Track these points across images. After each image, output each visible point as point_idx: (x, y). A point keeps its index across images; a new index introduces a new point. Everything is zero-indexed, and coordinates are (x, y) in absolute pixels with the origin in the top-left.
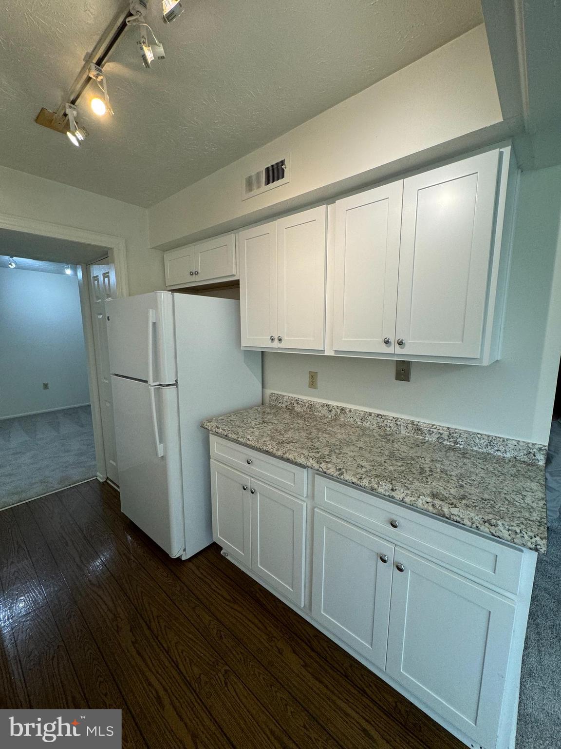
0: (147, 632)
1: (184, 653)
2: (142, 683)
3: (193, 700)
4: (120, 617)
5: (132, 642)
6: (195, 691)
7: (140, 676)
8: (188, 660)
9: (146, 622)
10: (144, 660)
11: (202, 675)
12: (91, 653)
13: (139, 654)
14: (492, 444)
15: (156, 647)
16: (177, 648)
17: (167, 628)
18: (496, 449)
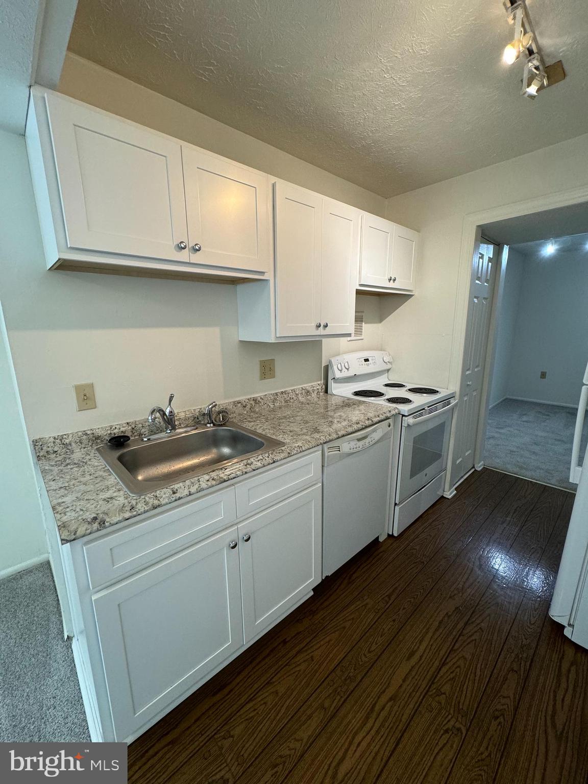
0: (461, 624)
1: (458, 670)
2: (420, 634)
3: (421, 689)
4: (463, 594)
5: (447, 614)
6: (428, 691)
7: (424, 630)
8: (454, 674)
9: (469, 619)
10: (437, 630)
11: (444, 696)
12: (427, 585)
13: (440, 623)
15: (452, 637)
16: (459, 659)
17: (474, 642)
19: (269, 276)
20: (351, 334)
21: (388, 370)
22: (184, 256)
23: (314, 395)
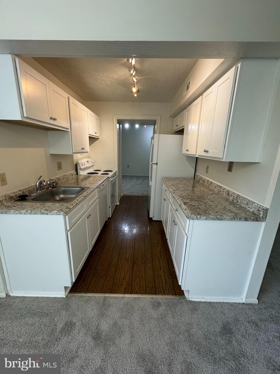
14: (248, 204)
18: (249, 206)
19: (69, 130)
20: (88, 152)
21: (93, 166)
22: (52, 122)
23: (74, 176)
